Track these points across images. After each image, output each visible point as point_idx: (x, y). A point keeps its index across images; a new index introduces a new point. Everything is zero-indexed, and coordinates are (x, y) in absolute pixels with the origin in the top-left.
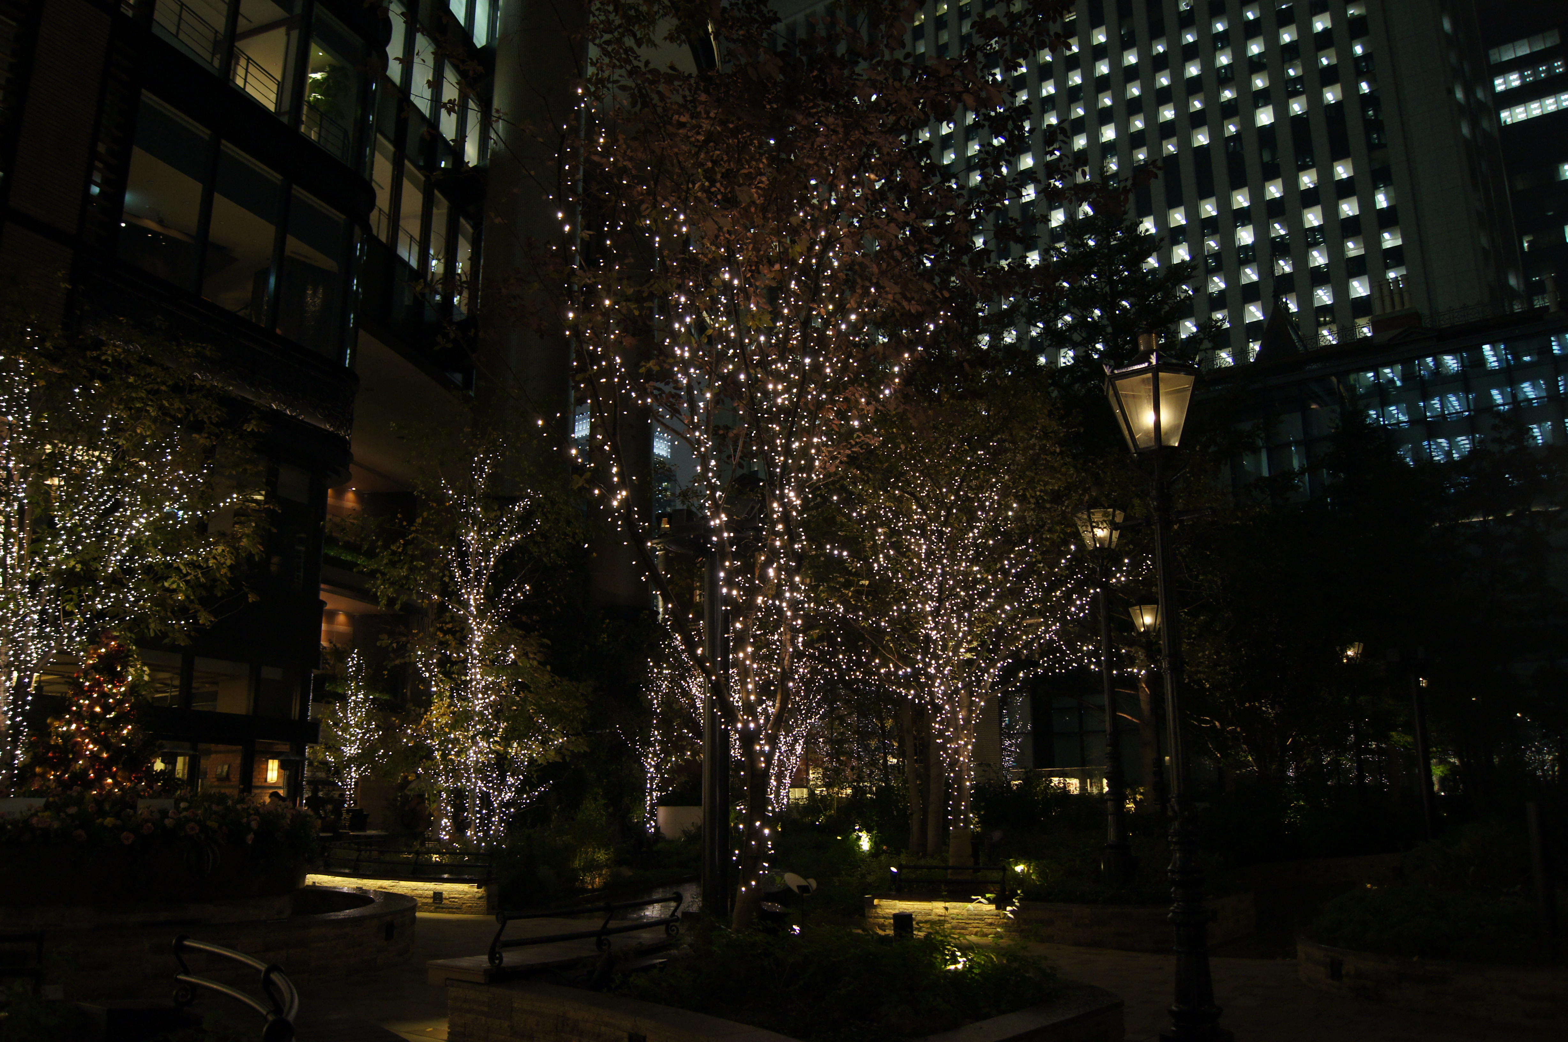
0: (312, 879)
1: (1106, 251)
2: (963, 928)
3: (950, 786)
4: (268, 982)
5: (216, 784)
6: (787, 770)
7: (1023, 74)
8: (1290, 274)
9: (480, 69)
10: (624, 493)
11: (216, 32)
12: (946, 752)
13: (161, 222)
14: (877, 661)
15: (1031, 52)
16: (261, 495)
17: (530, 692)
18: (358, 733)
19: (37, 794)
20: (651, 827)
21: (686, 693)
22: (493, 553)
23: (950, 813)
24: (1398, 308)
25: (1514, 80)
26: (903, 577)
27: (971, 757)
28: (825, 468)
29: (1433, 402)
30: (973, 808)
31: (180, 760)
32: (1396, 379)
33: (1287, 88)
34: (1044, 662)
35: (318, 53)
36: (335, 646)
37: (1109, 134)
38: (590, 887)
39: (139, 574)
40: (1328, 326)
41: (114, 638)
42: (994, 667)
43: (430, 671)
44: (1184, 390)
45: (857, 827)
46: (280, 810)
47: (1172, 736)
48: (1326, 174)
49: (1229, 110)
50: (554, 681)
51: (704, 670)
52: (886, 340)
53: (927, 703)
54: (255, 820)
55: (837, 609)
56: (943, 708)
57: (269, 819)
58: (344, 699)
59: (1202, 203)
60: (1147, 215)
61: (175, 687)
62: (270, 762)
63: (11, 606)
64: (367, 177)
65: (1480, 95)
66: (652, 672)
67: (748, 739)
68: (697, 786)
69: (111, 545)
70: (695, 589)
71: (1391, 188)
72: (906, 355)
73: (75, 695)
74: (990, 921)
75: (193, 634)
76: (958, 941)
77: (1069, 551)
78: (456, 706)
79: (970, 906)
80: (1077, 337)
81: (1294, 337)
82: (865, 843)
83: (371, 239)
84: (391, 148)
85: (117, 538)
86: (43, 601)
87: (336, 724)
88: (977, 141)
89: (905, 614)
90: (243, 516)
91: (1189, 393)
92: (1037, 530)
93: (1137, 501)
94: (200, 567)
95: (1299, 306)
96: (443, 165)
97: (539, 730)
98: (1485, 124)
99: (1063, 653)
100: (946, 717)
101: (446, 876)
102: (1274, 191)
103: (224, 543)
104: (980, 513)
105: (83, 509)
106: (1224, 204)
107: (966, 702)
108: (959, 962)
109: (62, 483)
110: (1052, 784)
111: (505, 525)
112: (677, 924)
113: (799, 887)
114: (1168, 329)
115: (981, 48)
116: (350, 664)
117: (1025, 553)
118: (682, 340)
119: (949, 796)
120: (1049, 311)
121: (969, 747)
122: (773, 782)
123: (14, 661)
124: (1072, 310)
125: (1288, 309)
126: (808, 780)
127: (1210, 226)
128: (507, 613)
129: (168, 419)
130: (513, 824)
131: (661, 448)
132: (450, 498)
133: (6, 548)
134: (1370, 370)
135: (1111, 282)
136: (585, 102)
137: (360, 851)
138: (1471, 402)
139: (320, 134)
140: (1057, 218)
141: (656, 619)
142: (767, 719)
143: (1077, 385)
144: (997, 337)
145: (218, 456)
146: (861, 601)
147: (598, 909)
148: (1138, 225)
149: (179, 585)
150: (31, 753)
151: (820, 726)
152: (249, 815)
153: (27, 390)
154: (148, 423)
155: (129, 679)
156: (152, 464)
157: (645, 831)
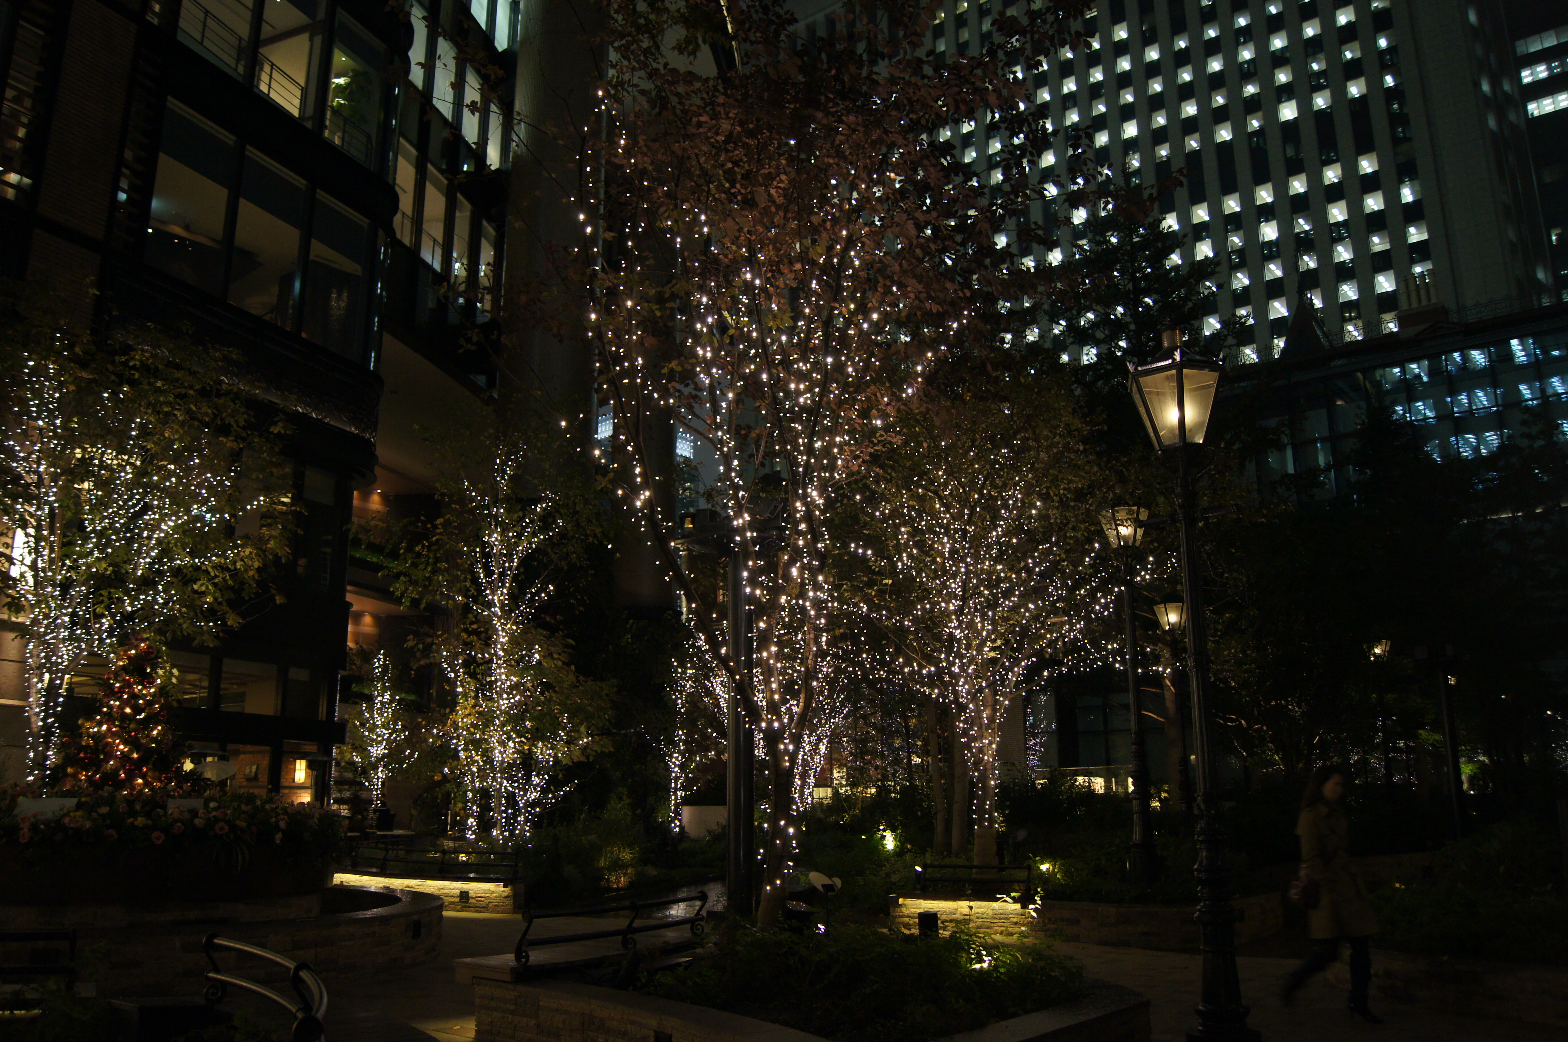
0: (340, 878)
1: (1129, 248)
2: (988, 927)
3: (973, 785)
4: (297, 981)
5: (245, 784)
6: (811, 769)
7: (1044, 71)
8: (1315, 270)
9: (501, 73)
10: (647, 493)
11: (241, 39)
12: (970, 751)
13: (187, 228)
14: (901, 660)
15: (1052, 49)
16: (288, 497)
17: (555, 692)
18: (385, 734)
19: (69, 794)
20: (676, 826)
21: (710, 693)
22: (517, 554)
23: (974, 812)
24: (1424, 302)
25: (1541, 72)
26: (927, 576)
27: (996, 756)
28: (847, 467)
29: (1460, 397)
30: (998, 807)
31: (209, 760)
32: (1422, 374)
33: (1311, 82)
34: (1068, 661)
35: (341, 59)
36: (361, 647)
37: (1131, 130)
38: (615, 886)
39: (168, 577)
40: (1354, 321)
41: (144, 640)
42: (1018, 665)
43: (456, 672)
44: (1209, 386)
45: (882, 827)
47: (1198, 735)
48: (1350, 169)
49: (1252, 105)
50: (578, 681)
51: (728, 670)
52: (908, 339)
53: (951, 702)
54: (284, 820)
55: (860, 608)
56: (967, 707)
57: (297, 818)
58: (370, 699)
59: (1226, 198)
60: (1170, 211)
61: (204, 688)
62: (298, 762)
63: (43, 607)
64: (391, 180)
65: (1507, 87)
66: (676, 672)
67: (772, 738)
68: (722, 785)
69: (140, 548)
70: (719, 589)
71: (1416, 182)
72: (929, 355)
73: (106, 696)
74: (1014, 920)
75: (221, 635)
76: (983, 940)
77: (1093, 550)
78: (481, 706)
79: (995, 905)
80: (1099, 335)
81: (1319, 332)
82: (890, 842)
83: (395, 243)
84: (414, 152)
85: (146, 542)
86: (74, 604)
87: (363, 725)
88: (998, 139)
89: (929, 613)
90: (270, 518)
91: (1213, 390)
92: (1061, 529)
93: (1161, 499)
94: (228, 569)
95: (1324, 302)
96: (465, 168)
97: (564, 729)
98: (1512, 117)
99: (1088, 652)
100: (971, 716)
101: (472, 875)
102: (1298, 186)
103: (252, 545)
104: (1003, 512)
105: (112, 512)
106: (1247, 200)
107: (990, 701)
108: (985, 961)
109: (92, 487)
110: (1077, 783)
111: (528, 526)
112: (703, 923)
113: (824, 886)
114: (1192, 325)
115: (1001, 46)
116: (377, 664)
117: (1049, 551)
118: (704, 340)
119: (973, 795)
120: (1071, 309)
121: (994, 746)
122: (798, 782)
123: (45, 663)
124: (1095, 308)
125: (1313, 305)
126: (832, 780)
127: (1234, 222)
128: (531, 614)
129: (196, 423)
130: (536, 824)
131: (684, 449)
132: (473, 500)
133: (37, 551)
134: (1396, 366)
135: (1133, 279)
136: (606, 104)
137: (387, 850)
138: (1499, 397)
139: (343, 139)
140: (1080, 216)
141: (680, 620)
142: (791, 719)
143: (1100, 383)
144: (1019, 335)
145: (244, 459)
146: (885, 600)
147: (623, 908)
148: (1161, 222)
149: (207, 587)
150: (63, 754)
151: (844, 726)
152: (278, 815)
153: (57, 395)
154: (176, 427)
155: (159, 681)
156: (180, 468)
157: (670, 830)
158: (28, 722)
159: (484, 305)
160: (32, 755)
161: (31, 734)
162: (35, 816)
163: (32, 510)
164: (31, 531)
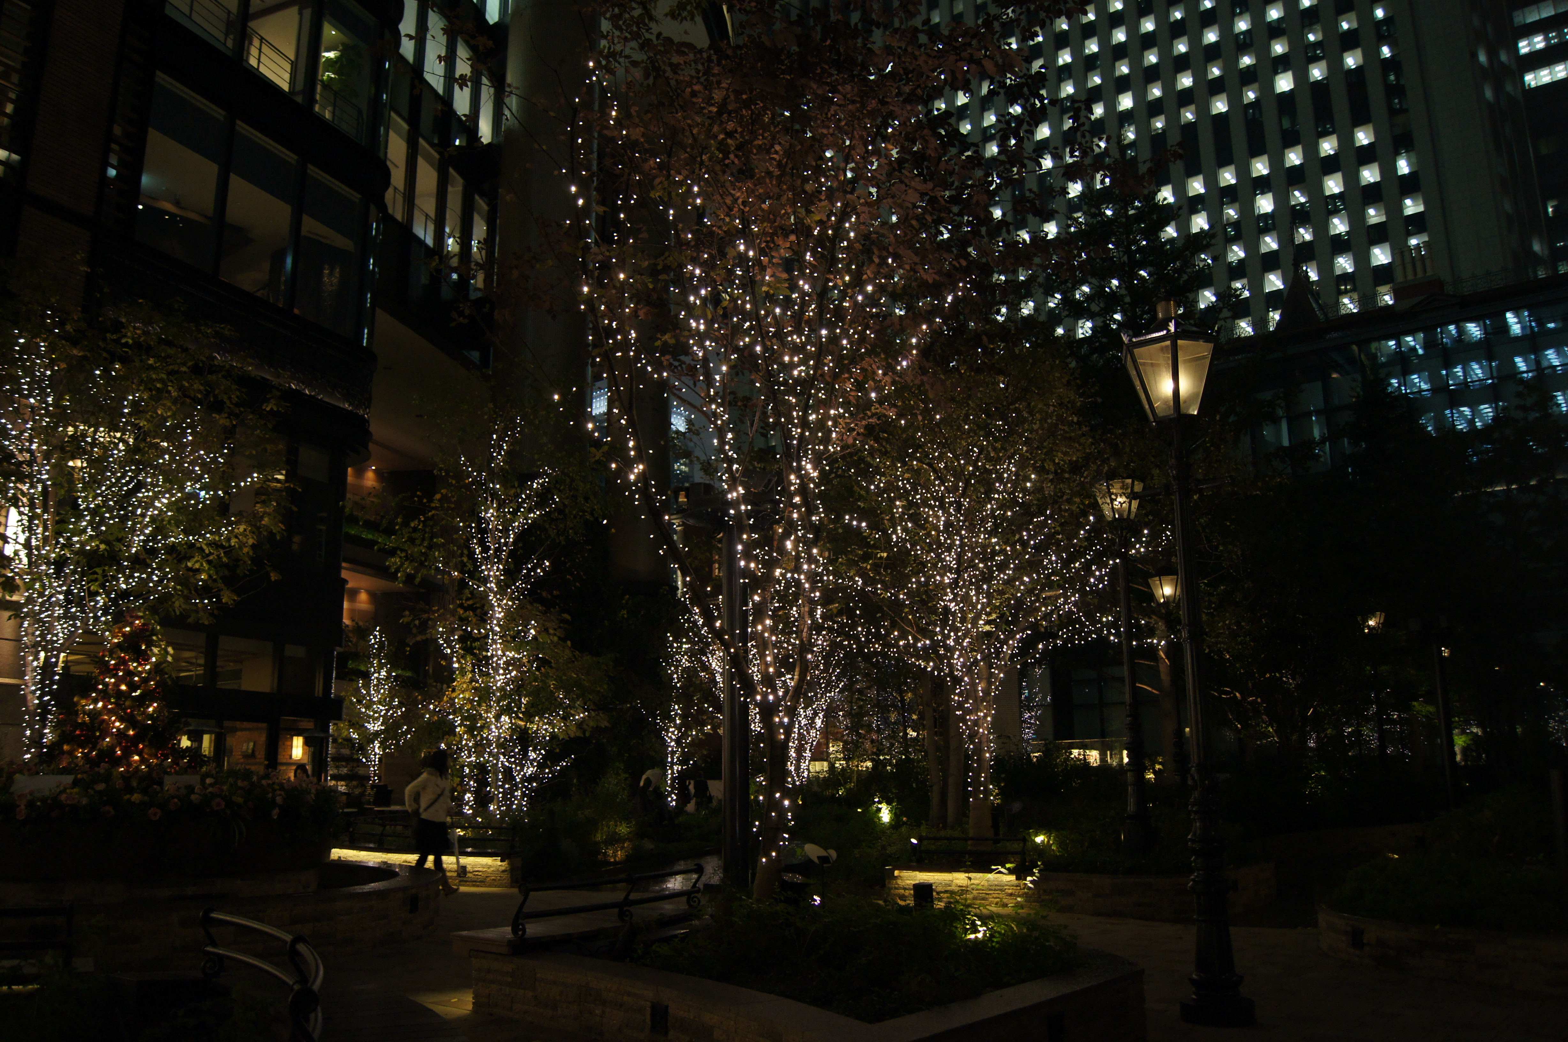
0: (337, 853)
1: (1124, 220)
2: (983, 899)
3: (968, 757)
4: (294, 954)
5: (242, 761)
6: (807, 743)
7: (1039, 43)
8: (1310, 242)
9: (490, 43)
10: (641, 467)
11: (229, 12)
12: (965, 723)
13: (177, 204)
14: (896, 633)
15: (1048, 21)
16: (282, 474)
17: (551, 667)
18: (381, 710)
19: (66, 771)
21: (706, 668)
22: (513, 530)
23: (970, 785)
24: (1420, 274)
25: (1538, 43)
26: (922, 549)
27: (991, 728)
28: (842, 440)
29: (1455, 370)
30: (993, 779)
31: (206, 739)
32: (1417, 347)
33: (1307, 53)
34: (1063, 634)
35: (331, 32)
36: (357, 623)
37: (1126, 102)
38: (612, 860)
39: (163, 554)
40: (1349, 294)
41: (138, 618)
42: (1013, 638)
43: (451, 648)
44: (1204, 357)
45: (876, 800)
46: (304, 785)
47: (1192, 706)
48: (1346, 140)
49: (1248, 77)
50: (574, 656)
51: (723, 642)
52: (902, 313)
53: (946, 675)
54: (280, 795)
55: (856, 582)
56: (963, 680)
57: (294, 794)
58: (366, 676)
59: (1221, 171)
60: (1165, 183)
61: (200, 665)
62: (295, 738)
63: (37, 586)
64: (381, 155)
65: (1504, 57)
66: (672, 647)
67: (767, 711)
68: (717, 760)
69: (134, 524)
70: (714, 562)
71: (1412, 154)
72: (924, 327)
73: (101, 673)
74: (1010, 891)
75: (216, 612)
76: (978, 911)
77: (1088, 522)
78: (477, 682)
79: (991, 876)
80: (1094, 308)
81: (1314, 305)
82: (885, 815)
83: (387, 219)
84: (405, 126)
85: (140, 519)
86: (68, 582)
87: (359, 702)
88: (993, 111)
89: (923, 586)
90: (264, 495)
91: (1208, 361)
92: (1055, 501)
93: (1156, 472)
94: (222, 547)
95: (1319, 274)
96: (457, 143)
97: (561, 705)
98: (1509, 88)
99: (1083, 625)
100: (966, 689)
101: (469, 850)
102: (1294, 158)
103: (246, 522)
104: (997, 485)
105: (106, 490)
106: (1243, 172)
107: (985, 674)
108: (979, 932)
109: (85, 465)
110: (1072, 756)
111: (524, 501)
112: (699, 895)
113: (819, 858)
114: (1187, 298)
115: (997, 17)
116: (373, 641)
117: (1044, 524)
118: (698, 312)
119: (969, 768)
120: (1066, 281)
121: (989, 719)
122: (793, 753)
123: (41, 641)
124: (1090, 280)
125: (1309, 277)
126: (828, 754)
127: (1230, 194)
128: (526, 589)
129: (188, 401)
130: (534, 798)
131: (679, 423)
132: (469, 475)
133: (30, 529)
134: (1391, 339)
135: (1128, 251)
136: (597, 76)
137: (384, 826)
138: (1494, 370)
139: (333, 113)
140: (1075, 189)
141: (676, 594)
142: (786, 693)
143: (1095, 356)
144: (1014, 308)
145: (237, 436)
146: (879, 574)
147: (620, 881)
148: (1156, 194)
149: (202, 565)
150: (59, 731)
151: (840, 700)
152: (274, 790)
153: (49, 373)
154: (169, 404)
155: (154, 659)
156: (173, 445)
157: (667, 804)
158: (24, 700)
159: (478, 281)
160: (28, 733)
161: (27, 712)
162: (31, 793)
163: (25, 488)
164: (26, 510)
